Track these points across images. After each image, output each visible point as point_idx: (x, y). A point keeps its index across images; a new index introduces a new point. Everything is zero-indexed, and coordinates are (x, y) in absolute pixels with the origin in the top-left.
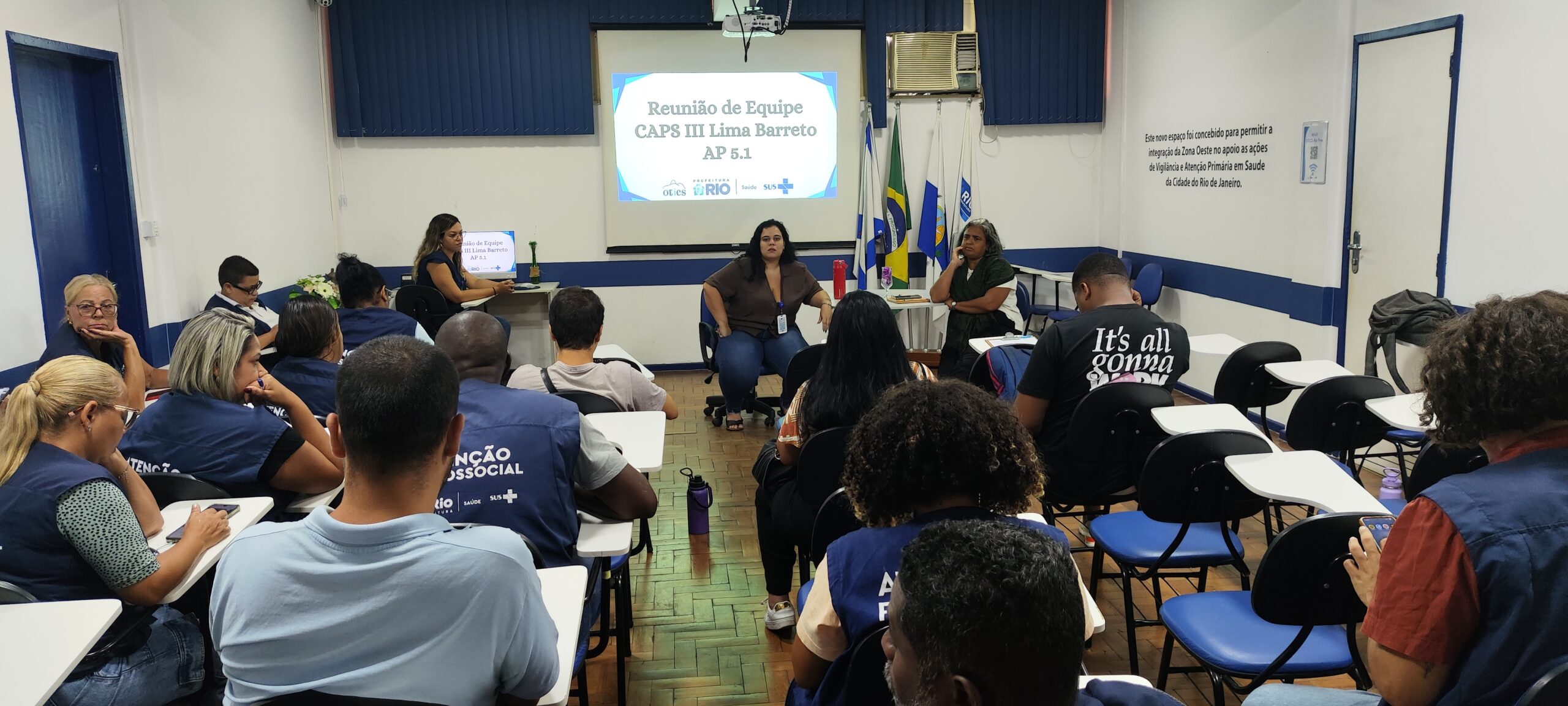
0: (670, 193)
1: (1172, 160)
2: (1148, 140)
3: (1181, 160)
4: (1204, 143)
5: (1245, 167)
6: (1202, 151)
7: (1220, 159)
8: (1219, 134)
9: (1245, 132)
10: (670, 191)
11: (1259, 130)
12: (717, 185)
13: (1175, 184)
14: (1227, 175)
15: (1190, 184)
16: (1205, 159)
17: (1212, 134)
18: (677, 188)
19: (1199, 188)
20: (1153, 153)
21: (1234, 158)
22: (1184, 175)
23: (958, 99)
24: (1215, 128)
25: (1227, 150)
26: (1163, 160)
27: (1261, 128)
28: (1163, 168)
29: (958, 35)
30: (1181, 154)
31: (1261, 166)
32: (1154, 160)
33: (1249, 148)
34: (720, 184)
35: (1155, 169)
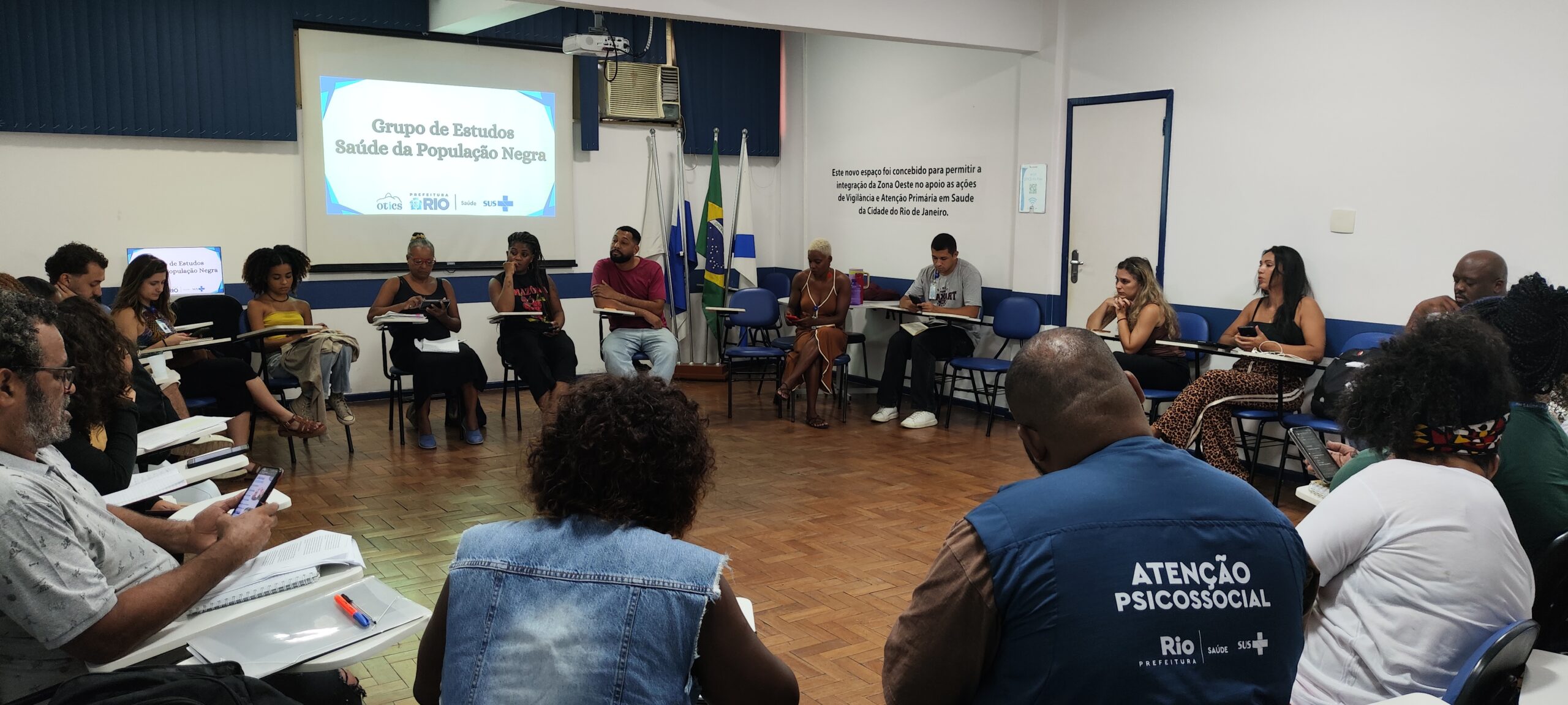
0: (384, 206)
1: (864, 192)
2: (835, 174)
3: (877, 192)
4: (903, 178)
5: (951, 199)
6: (901, 185)
7: (924, 192)
8: (921, 171)
9: (951, 170)
10: (385, 204)
11: (968, 169)
12: (436, 199)
13: (870, 212)
14: (931, 206)
15: (889, 213)
16: (905, 192)
17: (912, 171)
18: (393, 201)
19: (899, 217)
20: (839, 186)
21: (938, 192)
22: (880, 205)
23: (663, 128)
24: (917, 166)
25: (929, 186)
26: (854, 192)
27: (968, 168)
28: (854, 199)
29: (662, 68)
30: (877, 186)
31: (970, 199)
32: (844, 192)
33: (955, 184)
34: (439, 198)
35: (846, 199)
